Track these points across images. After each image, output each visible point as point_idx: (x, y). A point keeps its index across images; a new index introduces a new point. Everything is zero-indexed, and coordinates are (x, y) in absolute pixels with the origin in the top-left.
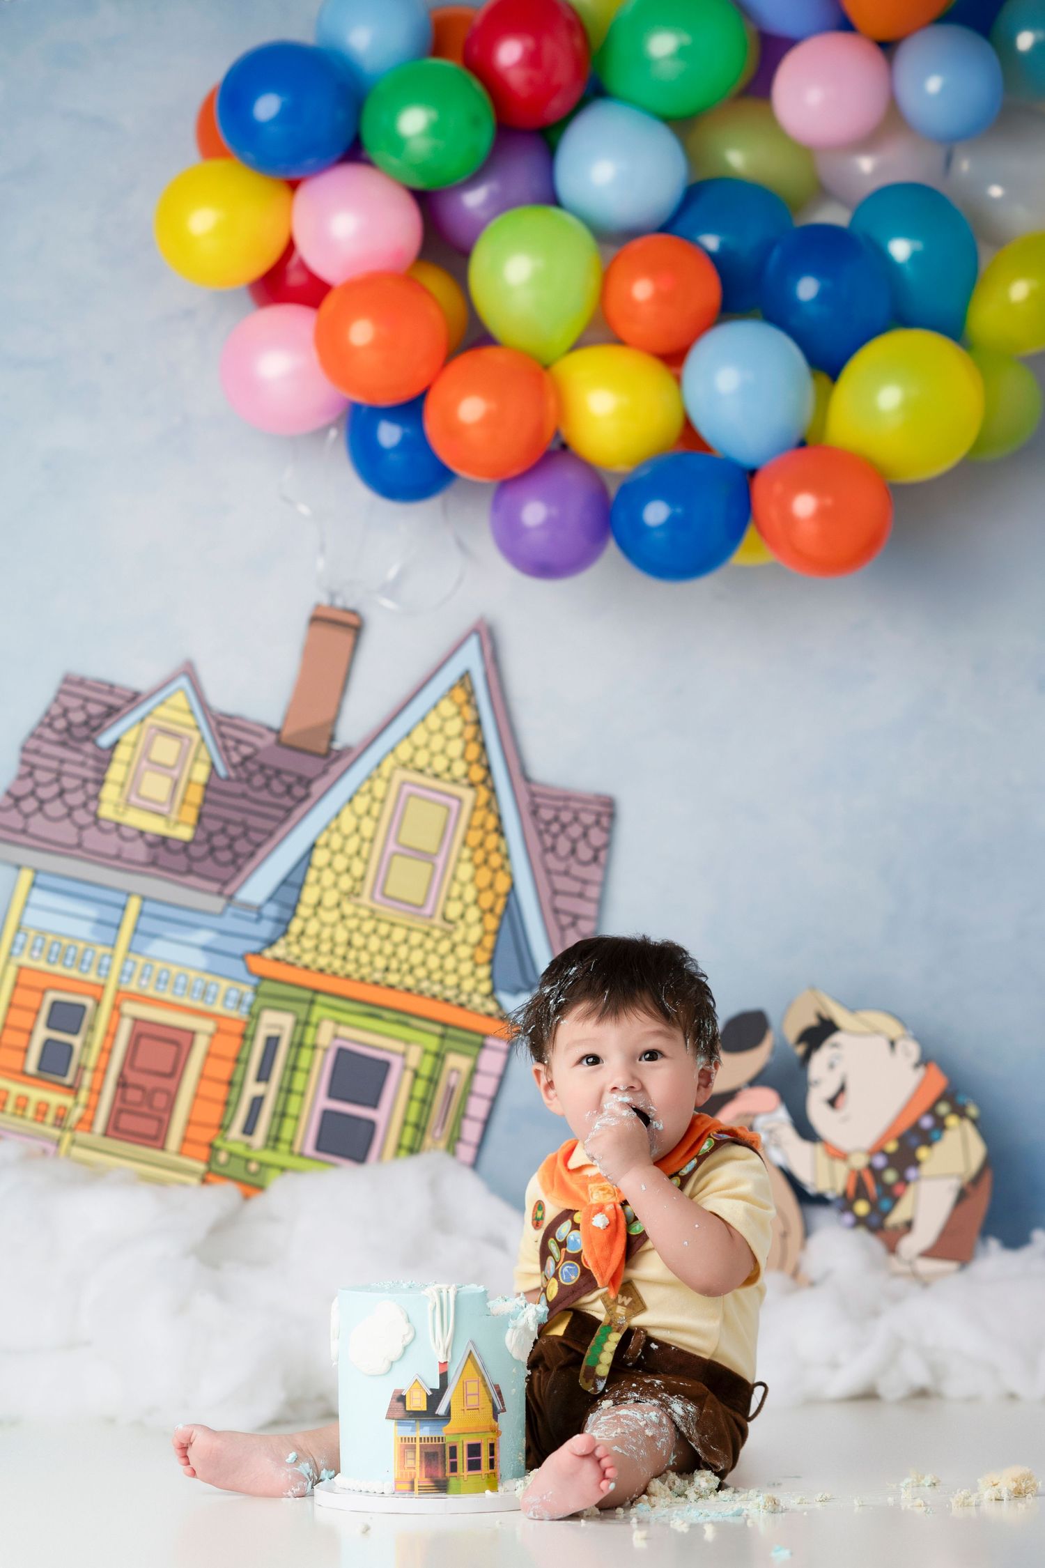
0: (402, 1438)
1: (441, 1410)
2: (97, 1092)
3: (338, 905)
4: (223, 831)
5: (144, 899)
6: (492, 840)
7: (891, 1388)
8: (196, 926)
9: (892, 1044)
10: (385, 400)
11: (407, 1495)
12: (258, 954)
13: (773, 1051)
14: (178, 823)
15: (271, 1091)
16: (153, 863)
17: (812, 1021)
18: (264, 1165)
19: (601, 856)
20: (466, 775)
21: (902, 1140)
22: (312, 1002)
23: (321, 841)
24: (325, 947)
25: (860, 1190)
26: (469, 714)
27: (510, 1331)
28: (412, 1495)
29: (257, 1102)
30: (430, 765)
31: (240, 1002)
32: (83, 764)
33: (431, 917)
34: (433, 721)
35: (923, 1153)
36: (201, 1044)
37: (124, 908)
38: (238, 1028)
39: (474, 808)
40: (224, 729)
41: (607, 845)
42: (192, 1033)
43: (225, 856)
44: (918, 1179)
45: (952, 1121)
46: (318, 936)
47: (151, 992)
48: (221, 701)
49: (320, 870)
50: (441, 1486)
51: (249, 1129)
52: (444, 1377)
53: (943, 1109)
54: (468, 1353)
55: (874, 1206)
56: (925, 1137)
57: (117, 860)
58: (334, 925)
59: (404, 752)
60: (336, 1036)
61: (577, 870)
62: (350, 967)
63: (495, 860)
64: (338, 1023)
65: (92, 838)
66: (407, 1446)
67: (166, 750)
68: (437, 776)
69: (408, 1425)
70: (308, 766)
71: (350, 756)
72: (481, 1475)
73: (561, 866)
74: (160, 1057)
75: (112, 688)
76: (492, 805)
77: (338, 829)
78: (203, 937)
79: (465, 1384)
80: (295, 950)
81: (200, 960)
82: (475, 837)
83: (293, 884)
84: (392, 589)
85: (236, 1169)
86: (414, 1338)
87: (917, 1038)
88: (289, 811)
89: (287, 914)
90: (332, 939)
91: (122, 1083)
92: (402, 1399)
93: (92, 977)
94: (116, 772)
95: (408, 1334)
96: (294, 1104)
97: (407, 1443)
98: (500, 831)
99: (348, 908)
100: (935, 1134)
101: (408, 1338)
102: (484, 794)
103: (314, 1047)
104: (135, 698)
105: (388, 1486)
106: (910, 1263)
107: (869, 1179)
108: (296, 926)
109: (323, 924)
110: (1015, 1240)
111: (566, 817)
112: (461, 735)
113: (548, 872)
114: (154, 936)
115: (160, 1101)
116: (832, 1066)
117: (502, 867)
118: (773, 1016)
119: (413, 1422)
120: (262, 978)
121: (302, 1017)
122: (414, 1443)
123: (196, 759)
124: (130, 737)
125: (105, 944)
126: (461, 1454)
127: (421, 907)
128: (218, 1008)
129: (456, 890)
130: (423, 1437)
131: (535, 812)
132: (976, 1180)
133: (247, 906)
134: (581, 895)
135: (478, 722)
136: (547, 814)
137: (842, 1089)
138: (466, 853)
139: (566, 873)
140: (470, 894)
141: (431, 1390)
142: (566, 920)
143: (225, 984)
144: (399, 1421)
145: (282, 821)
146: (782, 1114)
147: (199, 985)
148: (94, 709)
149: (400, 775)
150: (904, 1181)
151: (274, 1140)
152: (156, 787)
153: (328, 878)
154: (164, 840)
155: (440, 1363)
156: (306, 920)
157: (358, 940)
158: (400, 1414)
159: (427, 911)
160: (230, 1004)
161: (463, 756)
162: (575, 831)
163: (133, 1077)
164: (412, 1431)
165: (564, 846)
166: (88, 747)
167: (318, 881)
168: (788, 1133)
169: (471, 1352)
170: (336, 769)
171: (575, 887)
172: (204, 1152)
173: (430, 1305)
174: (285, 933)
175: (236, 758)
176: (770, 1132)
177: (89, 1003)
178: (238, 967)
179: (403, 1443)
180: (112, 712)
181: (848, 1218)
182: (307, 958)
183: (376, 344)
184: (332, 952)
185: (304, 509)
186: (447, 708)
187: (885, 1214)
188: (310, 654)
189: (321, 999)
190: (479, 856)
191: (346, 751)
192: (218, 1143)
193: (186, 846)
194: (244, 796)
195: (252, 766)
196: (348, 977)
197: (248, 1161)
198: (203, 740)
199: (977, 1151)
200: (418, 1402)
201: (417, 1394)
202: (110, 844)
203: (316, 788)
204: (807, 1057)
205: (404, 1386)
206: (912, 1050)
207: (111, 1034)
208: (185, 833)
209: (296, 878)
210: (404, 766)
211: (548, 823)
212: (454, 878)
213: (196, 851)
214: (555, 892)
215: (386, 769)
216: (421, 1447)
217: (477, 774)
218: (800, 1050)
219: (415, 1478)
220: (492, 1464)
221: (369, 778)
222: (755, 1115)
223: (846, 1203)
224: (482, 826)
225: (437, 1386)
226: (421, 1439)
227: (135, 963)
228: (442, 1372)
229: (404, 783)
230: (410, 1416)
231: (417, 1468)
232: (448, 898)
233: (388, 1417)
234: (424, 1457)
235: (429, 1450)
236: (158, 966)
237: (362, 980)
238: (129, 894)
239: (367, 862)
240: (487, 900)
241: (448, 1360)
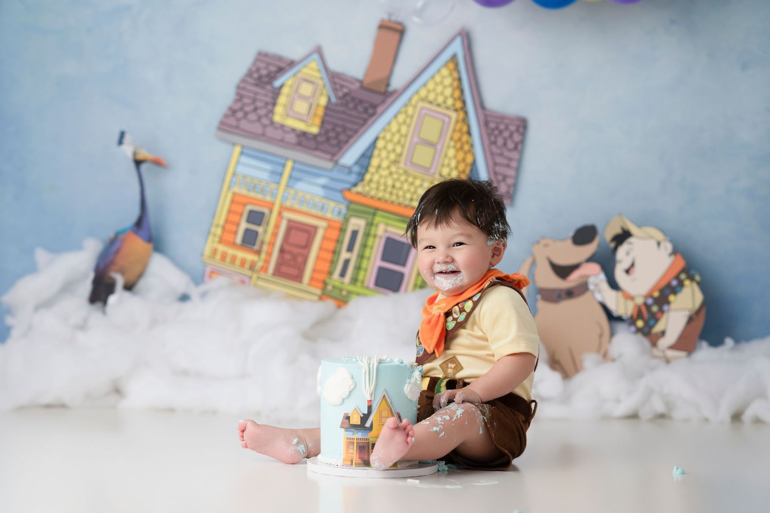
0: (347, 438)
1: (368, 425)
2: (269, 254)
3: (388, 167)
4: (333, 130)
5: (295, 162)
6: (465, 138)
8: (318, 176)
9: (659, 244)
11: (349, 467)
12: (349, 190)
13: (599, 245)
14: (312, 125)
15: (353, 256)
16: (299, 144)
17: (618, 231)
18: (349, 293)
19: (519, 147)
20: (454, 105)
21: (662, 291)
22: (374, 215)
23: (381, 135)
24: (382, 188)
25: (639, 315)
26: (455, 75)
27: (407, 385)
28: (351, 468)
29: (347, 262)
30: (436, 99)
31: (339, 213)
32: (266, 95)
33: (434, 174)
34: (438, 78)
35: (672, 298)
36: (320, 233)
37: (284, 166)
38: (338, 225)
39: (457, 122)
40: (336, 80)
41: (522, 142)
42: (315, 228)
43: (334, 142)
44: (669, 310)
45: (687, 283)
46: (378, 183)
47: (297, 206)
48: (334, 66)
49: (380, 150)
50: (366, 464)
51: (343, 274)
52: (370, 408)
53: (683, 276)
55: (646, 323)
56: (674, 291)
57: (281, 142)
58: (386, 177)
59: (423, 93)
60: (386, 231)
61: (506, 153)
62: (394, 198)
63: (466, 147)
64: (387, 225)
65: (270, 131)
66: (350, 442)
67: (306, 89)
68: (439, 105)
69: (351, 431)
70: (376, 99)
71: (397, 94)
73: (498, 151)
74: (301, 238)
75: (280, 59)
76: (465, 120)
77: (389, 130)
78: (323, 181)
79: (381, 412)
80: (367, 188)
81: (321, 192)
82: (457, 136)
83: (367, 156)
84: (419, 13)
85: (336, 293)
86: (355, 387)
87: (671, 241)
88: (366, 121)
89: (363, 171)
90: (385, 185)
91: (282, 251)
92: (348, 418)
93: (268, 198)
94: (282, 100)
95: (352, 385)
96: (365, 263)
98: (469, 133)
99: (393, 169)
100: (678, 289)
101: (352, 387)
102: (462, 115)
103: (375, 236)
104: (292, 64)
105: (340, 462)
106: (663, 351)
107: (644, 310)
108: (368, 177)
109: (381, 176)
110: (716, 342)
111: (502, 127)
112: (451, 85)
113: (492, 154)
114: (299, 180)
115: (300, 259)
116: (628, 253)
117: (469, 151)
118: (600, 228)
119: (353, 430)
120: (351, 202)
121: (370, 221)
122: (353, 441)
123: (321, 94)
124: (289, 82)
125: (275, 182)
127: (429, 169)
128: (329, 216)
129: (446, 162)
130: (358, 438)
131: (486, 124)
132: (698, 312)
133: (344, 167)
134: (508, 166)
135: (460, 79)
136: (492, 125)
137: (633, 265)
138: (452, 144)
139: (501, 155)
140: (453, 164)
141: (363, 414)
142: (500, 178)
143: (332, 204)
144: (347, 429)
145: (362, 125)
146: (602, 277)
147: (320, 205)
148: (272, 69)
149: (421, 104)
150: (662, 311)
151: (354, 280)
152: (301, 107)
153: (384, 154)
154: (304, 134)
155: (368, 401)
156: (373, 174)
157: (398, 185)
158: (347, 425)
159: (432, 171)
160: (335, 213)
161: (452, 96)
162: (506, 134)
163: (287, 248)
164: (352, 435)
165: (500, 141)
166: (269, 87)
167: (379, 155)
168: (605, 286)
169: (384, 395)
170: (390, 100)
171: (505, 162)
172: (320, 285)
173: (363, 371)
174: (362, 180)
175: (340, 94)
176: (596, 285)
177: (266, 211)
178: (339, 196)
179: (348, 441)
180: (281, 70)
181: (633, 329)
182: (373, 193)
184: (385, 191)
186: (445, 72)
187: (652, 327)
188: (378, 44)
189: (379, 213)
190: (459, 145)
191: (394, 92)
192: (328, 281)
193: (315, 137)
194: (344, 113)
195: (348, 98)
196: (392, 203)
197: (341, 290)
198: (324, 86)
199: (699, 298)
200: (356, 420)
201: (355, 416)
202: (278, 134)
203: (379, 110)
204: (616, 249)
205: (349, 411)
206: (669, 247)
207: (277, 227)
208: (315, 130)
209: (368, 154)
210: (423, 100)
211: (493, 130)
212: (446, 156)
213: (321, 139)
214: (495, 164)
215: (414, 101)
216: (357, 442)
217: (459, 105)
218: (613, 245)
219: (353, 458)
221: (406, 105)
222: (588, 277)
223: (632, 321)
224: (460, 131)
225: (366, 413)
227: (288, 193)
228: (369, 405)
229: (422, 108)
230: (352, 427)
231: (354, 454)
232: (443, 165)
233: (341, 427)
234: (358, 449)
235: (361, 445)
236: (300, 194)
237: (399, 204)
238: (287, 159)
239: (403, 147)
240: (462, 167)
241: (372, 399)
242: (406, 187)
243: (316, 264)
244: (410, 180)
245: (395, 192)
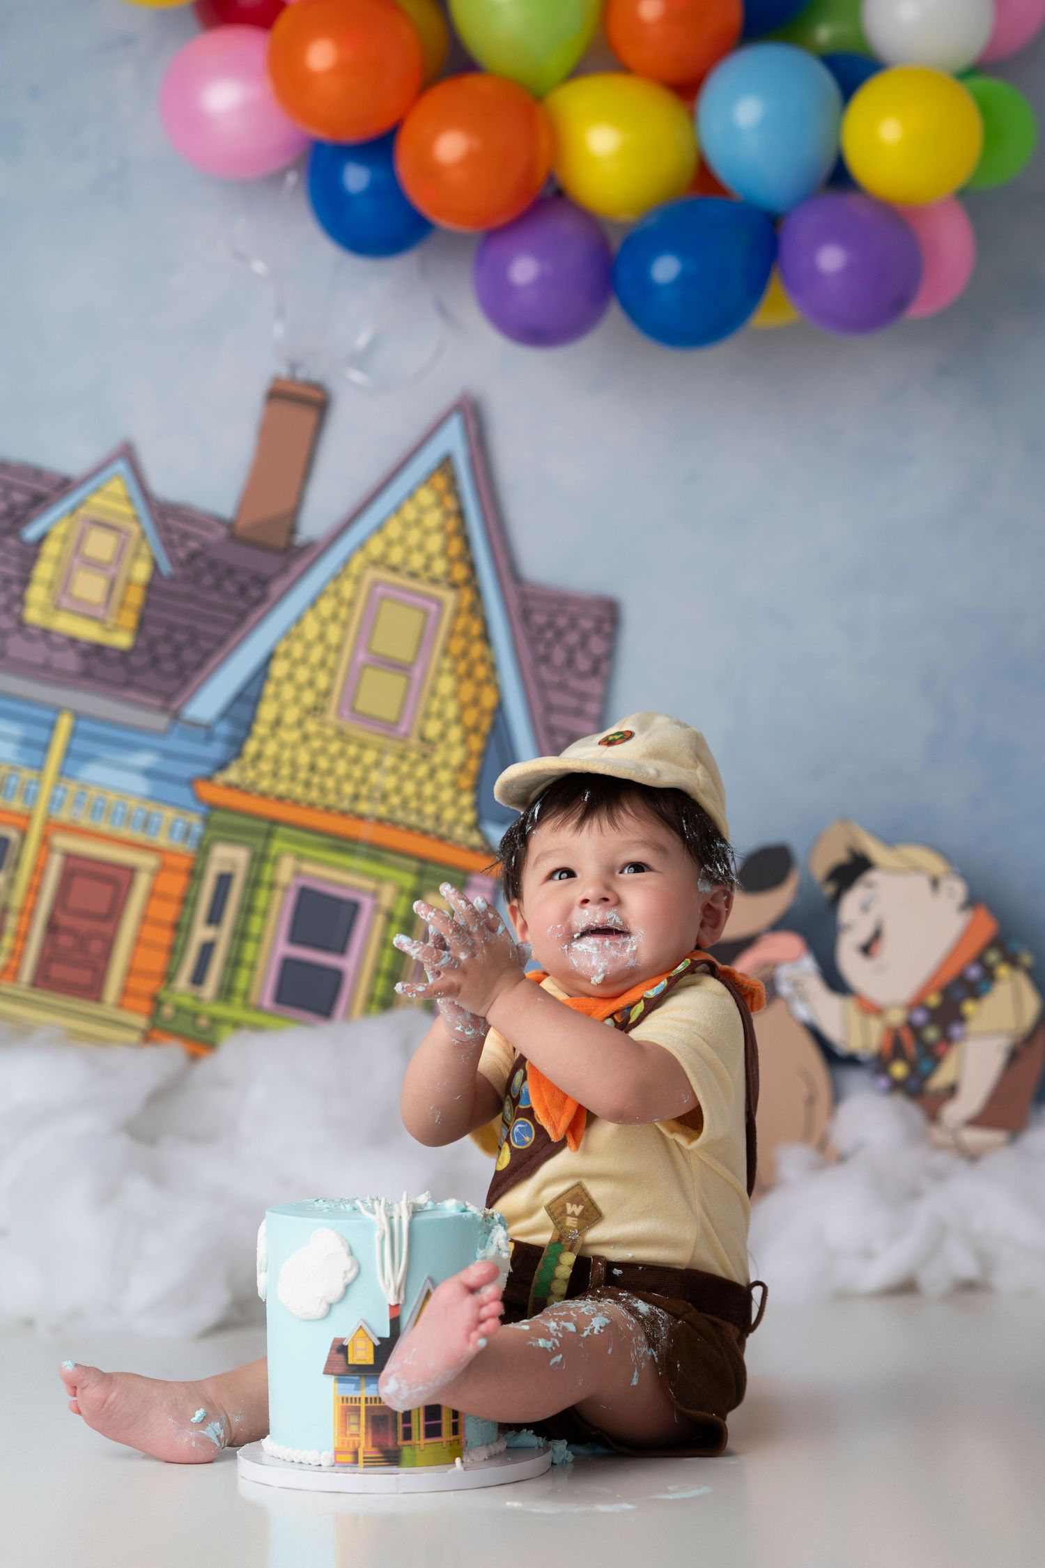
0: (343, 1399)
2: (22, 937)
3: (300, 724)
4: (167, 638)
5: (77, 716)
6: (477, 650)
7: (934, 1280)
8: (134, 747)
9: (935, 883)
10: (351, 136)
11: (348, 1469)
12: (208, 779)
13: (800, 891)
14: (116, 628)
15: (223, 936)
16: (87, 674)
17: (842, 855)
18: (216, 1021)
19: (603, 667)
20: (448, 574)
21: (946, 992)
22: (269, 835)
23: (281, 649)
24: (285, 771)
25: (896, 1050)
26: (450, 503)
28: (355, 1469)
29: (207, 949)
30: (405, 561)
31: (187, 834)
32: (5, 561)
33: (407, 735)
34: (410, 513)
35: (969, 1008)
36: (142, 884)
37: (52, 726)
38: (184, 864)
39: (457, 613)
40: (171, 521)
41: (610, 655)
42: (131, 871)
43: (170, 667)
44: (964, 1037)
45: (1003, 971)
46: (277, 761)
47: (85, 821)
48: (165, 487)
49: (279, 683)
50: (392, 1458)
51: (198, 978)
52: (395, 1323)
53: (993, 957)
54: (424, 1293)
55: (913, 1068)
56: (972, 990)
57: (45, 672)
58: (294, 747)
59: (376, 547)
60: (297, 873)
61: (574, 683)
62: (314, 795)
63: (481, 672)
64: (300, 858)
65: (16, 646)
66: (349, 1409)
67: (101, 545)
68: (413, 575)
69: (351, 1381)
70: (266, 563)
71: (315, 551)
72: (442, 1442)
73: (555, 679)
74: (97, 897)
75: (38, 474)
76: (477, 608)
77: (300, 637)
78: (145, 759)
80: (251, 774)
81: (141, 786)
82: (457, 645)
83: (248, 698)
84: (361, 360)
85: (184, 1024)
86: (358, 1274)
87: (963, 875)
88: (242, 616)
89: (241, 734)
90: (294, 764)
91: (52, 927)
92: (343, 1350)
93: (17, 804)
94: (44, 570)
95: (351, 1269)
96: (249, 952)
97: (349, 1404)
98: (486, 638)
99: (311, 727)
100: (984, 987)
101: (351, 1275)
102: (467, 596)
103: (272, 886)
104: (65, 485)
105: (326, 1457)
106: (954, 1133)
107: (907, 1038)
108: (251, 747)
109: (282, 745)
111: (562, 622)
112: (441, 528)
113: (542, 686)
114: (87, 758)
115: (96, 947)
116: (865, 908)
117: (488, 680)
118: (799, 850)
119: (357, 1378)
120: (213, 807)
121: (259, 850)
122: (357, 1405)
123: (137, 555)
124: (60, 529)
125: (31, 766)
126: (417, 1417)
127: (396, 723)
128: (162, 840)
129: (435, 706)
130: (369, 1396)
131: (526, 615)
132: (1030, 1038)
133: (194, 724)
135: (461, 514)
136: (539, 619)
137: (877, 935)
138: (447, 664)
139: (562, 687)
140: (451, 710)
141: (380, 1339)
142: (561, 740)
143: (169, 814)
144: (341, 1377)
145: (235, 626)
146: (808, 964)
147: (141, 815)
148: (18, 497)
149: (372, 574)
150: (947, 1039)
151: (226, 992)
152: (90, 587)
153: (288, 692)
154: (98, 650)
155: (391, 1307)
156: (263, 741)
157: (323, 763)
158: (340, 1368)
159: (403, 729)
160: (176, 835)
161: (444, 552)
162: (572, 638)
163: (64, 920)
164: (355, 1389)
165: (559, 656)
166: (11, 542)
167: (277, 696)
168: (815, 986)
170: (297, 567)
171: (571, 702)
172: (146, 1006)
173: (377, 1234)
174: (239, 754)
175: (182, 554)
176: (795, 984)
177: (13, 835)
178: (184, 794)
179: (345, 1404)
180: (39, 502)
181: (883, 1082)
182: (265, 784)
184: (293, 778)
185: (259, 267)
186: (426, 497)
187: (925, 1077)
188: (268, 435)
189: (281, 830)
190: (462, 667)
191: (309, 546)
192: (164, 995)
193: (123, 656)
195: (200, 564)
196: (311, 806)
197: (195, 1015)
198: (143, 535)
199: (1031, 1004)
200: (362, 1354)
201: (361, 1344)
202: (37, 653)
203: (275, 589)
204: (836, 900)
205: (345, 1332)
206: (956, 890)
207: (39, 871)
208: (122, 640)
209: (252, 692)
210: (375, 563)
211: (541, 630)
212: (433, 692)
213: (136, 661)
214: (549, 709)
215: (355, 567)
216: (367, 1409)
217: (460, 572)
218: (829, 890)
219: (359, 1447)
220: (455, 1429)
221: (336, 577)
222: (775, 965)
223: (880, 1064)
224: (466, 633)
225: (387, 1334)
226: (366, 1399)
227: (65, 791)
228: (393, 1317)
229: (375, 584)
230: (354, 1372)
231: (361, 1436)
232: (427, 716)
233: (326, 1372)
234: (370, 1424)
235: (376, 1413)
236: (93, 793)
237: (328, 809)
238: (58, 710)
239: (332, 674)
240: (471, 717)
241: (401, 1302)
242: (342, 767)
243: (133, 955)
244: (352, 750)
245: (316, 780)
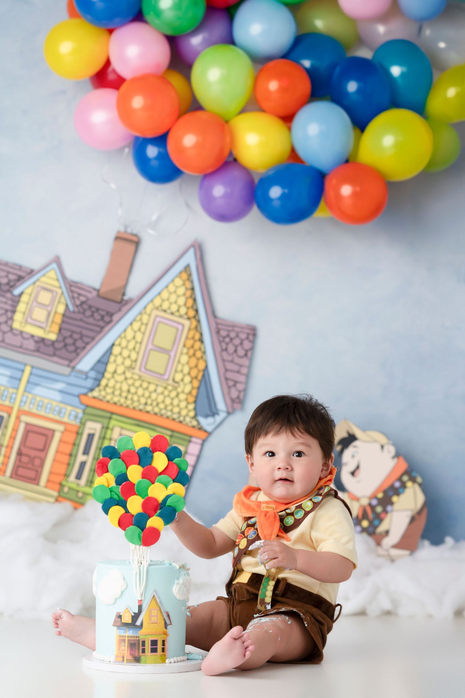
0: (119, 636)
1: (138, 623)
2: (7, 457)
3: (124, 373)
4: (71, 336)
5: (33, 367)
6: (198, 345)
7: (373, 610)
8: (56, 381)
9: (382, 447)
10: (150, 135)
11: (120, 663)
12: (85, 394)
14: (50, 332)
15: (89, 459)
16: (38, 350)
17: (345, 435)
18: (85, 494)
19: (249, 354)
20: (186, 314)
21: (385, 492)
22: (110, 418)
23: (117, 343)
24: (117, 393)
25: (365, 515)
26: (188, 285)
27: (175, 585)
28: (123, 664)
30: (169, 308)
31: (76, 417)
32: (6, 303)
34: (172, 288)
35: (395, 499)
36: (57, 437)
37: (23, 371)
38: (75, 429)
39: (190, 330)
40: (73, 289)
41: (252, 349)
42: (53, 431)
43: (71, 348)
44: (392, 511)
45: (409, 484)
46: (114, 387)
47: (34, 411)
48: (72, 275)
49: (116, 356)
50: (137, 660)
51: (79, 477)
52: (140, 607)
53: (405, 478)
54: (152, 596)
55: (371, 523)
56: (397, 492)
57: (20, 348)
58: (121, 382)
59: (157, 302)
60: (121, 435)
61: (237, 360)
62: (129, 402)
63: (199, 354)
64: (122, 428)
65: (9, 338)
66: (121, 640)
67: (45, 297)
68: (172, 314)
69: (123, 629)
70: (112, 307)
71: (132, 303)
72: (157, 655)
73: (230, 358)
74: (38, 441)
75: (20, 268)
76: (198, 328)
77: (125, 337)
78: (60, 386)
79: (150, 611)
80: (103, 393)
81: (58, 396)
82: (190, 343)
83: (103, 362)
84: (154, 225)
85: (72, 495)
86: (127, 587)
87: (394, 445)
88: (102, 328)
89: (99, 376)
90: (121, 389)
91: (20, 453)
92: (120, 617)
93: (7, 403)
94: (21, 307)
95: (124, 585)
97: (122, 638)
98: (201, 341)
99: (128, 375)
100: (401, 490)
101: (124, 588)
102: (194, 323)
103: (110, 439)
104: (31, 273)
105: (113, 659)
106: (387, 550)
107: (369, 510)
108: (104, 382)
109: (116, 382)
110: (437, 541)
111: (233, 335)
112: (184, 294)
113: (224, 360)
114: (37, 385)
115: (37, 462)
116: (353, 456)
117: (202, 357)
119: (125, 628)
120: (87, 406)
121: (105, 425)
122: (125, 638)
123: (59, 302)
124: (29, 291)
125: (14, 388)
126: (148, 645)
127: (163, 375)
128: (66, 419)
129: (180, 367)
130: (129, 635)
131: (218, 332)
132: (420, 512)
133: (81, 372)
134: (238, 372)
135: (193, 289)
136: (223, 333)
137: (358, 467)
138: (185, 350)
139: (232, 361)
140: (186, 369)
141: (134, 613)
142: (231, 383)
143: (69, 408)
144: (119, 627)
145: (99, 333)
147: (57, 409)
148: (12, 277)
149: (155, 313)
150: (385, 511)
151: (90, 483)
152: (40, 314)
153: (119, 360)
154: (43, 340)
155: (139, 601)
156: (109, 380)
157: (133, 390)
158: (119, 624)
159: (166, 377)
160: (72, 418)
161: (185, 304)
162: (237, 341)
163: (24, 451)
164: (124, 632)
165: (231, 348)
166: (8, 295)
167: (115, 361)
169: (154, 596)
170: (125, 309)
171: (236, 368)
172: (57, 487)
173: (135, 573)
174: (99, 385)
175: (78, 302)
177: (5, 415)
178: (76, 401)
179: (120, 638)
180: (20, 279)
181: (359, 528)
182: (109, 397)
183: (145, 108)
184: (120, 395)
185: (113, 186)
186: (178, 282)
187: (376, 527)
188: (114, 254)
189: (114, 417)
190: (191, 352)
191: (130, 300)
192: (64, 483)
193: (53, 343)
194: (81, 320)
195: (85, 306)
196: (127, 407)
197: (78, 492)
198: (63, 293)
199: (421, 499)
200: (127, 619)
201: (127, 615)
202: (17, 341)
203: (115, 317)
204: (341, 452)
205: (121, 611)
206: (392, 450)
207: (15, 430)
208: (53, 337)
209: (105, 360)
210: (157, 308)
211: (224, 338)
212: (179, 362)
213: (58, 345)
214: (227, 370)
215: (148, 310)
216: (128, 640)
217: (192, 313)
218: (339, 448)
219: (125, 655)
220: (163, 650)
221: (141, 313)
223: (358, 521)
224: (193, 338)
225: (137, 611)
226: (128, 636)
227: (27, 397)
228: (139, 605)
229: (157, 316)
230: (124, 625)
231: (125, 650)
232: (176, 371)
233: (113, 626)
234: (129, 646)
235: (132, 642)
236: (38, 399)
237: (134, 408)
238: (25, 365)
239: (138, 353)
240: (194, 373)
241: (142, 599)
242: (140, 391)
243: (52, 466)
244: (145, 385)
245: (130, 396)
